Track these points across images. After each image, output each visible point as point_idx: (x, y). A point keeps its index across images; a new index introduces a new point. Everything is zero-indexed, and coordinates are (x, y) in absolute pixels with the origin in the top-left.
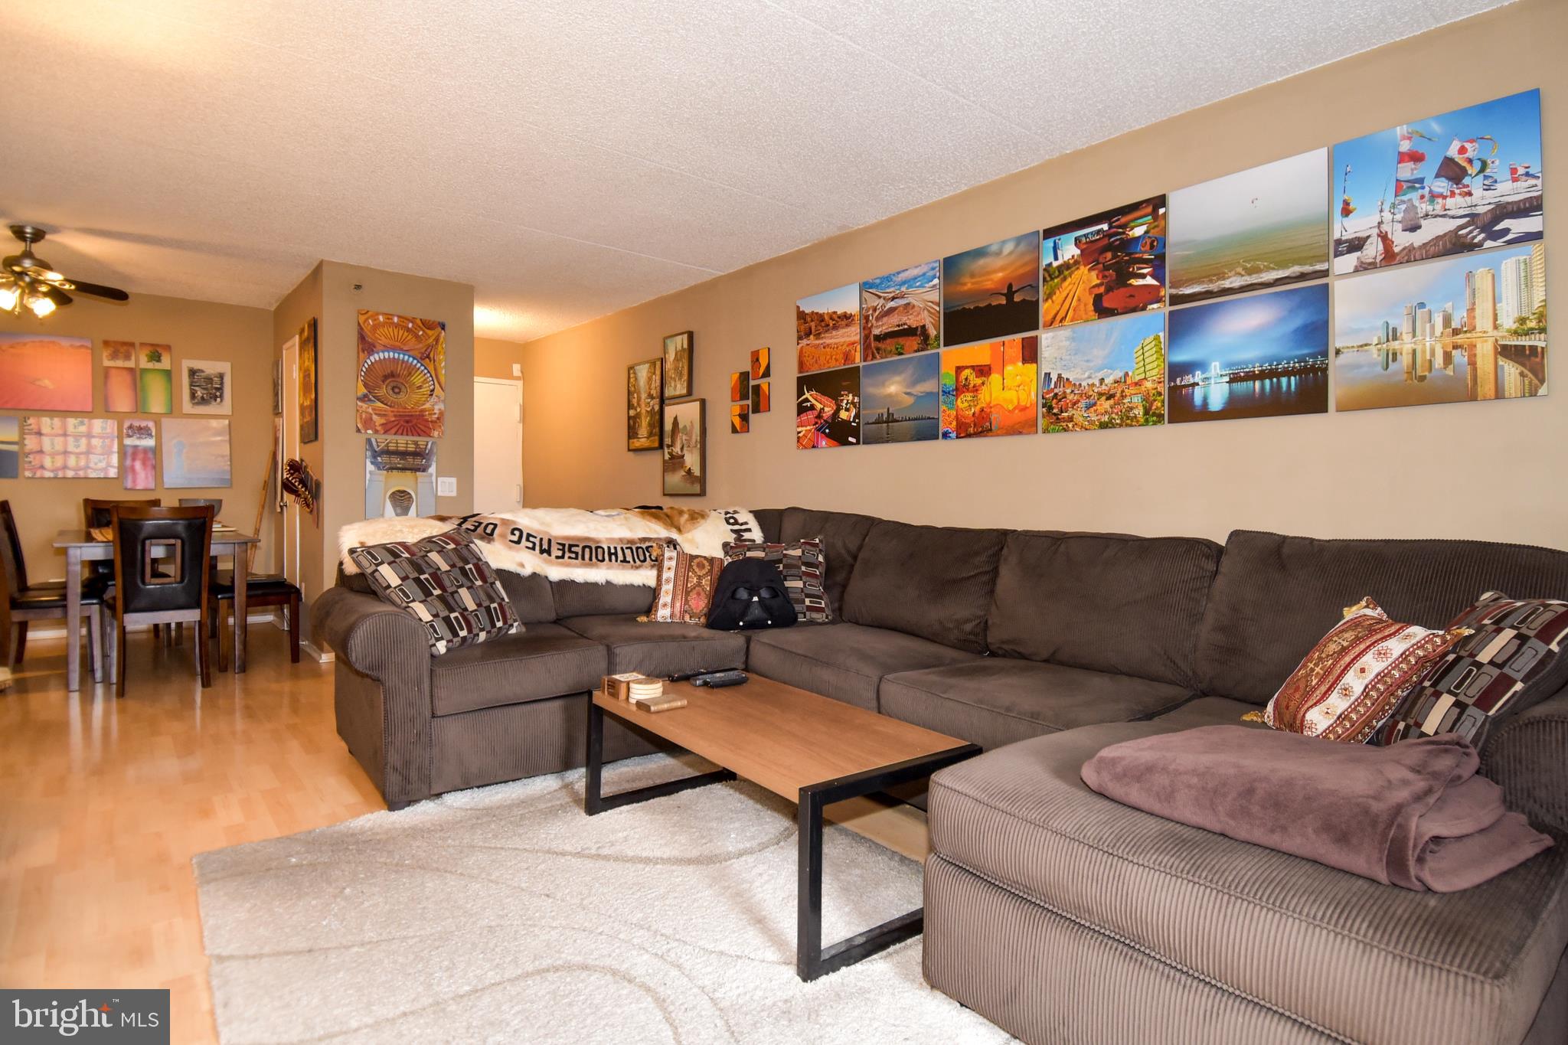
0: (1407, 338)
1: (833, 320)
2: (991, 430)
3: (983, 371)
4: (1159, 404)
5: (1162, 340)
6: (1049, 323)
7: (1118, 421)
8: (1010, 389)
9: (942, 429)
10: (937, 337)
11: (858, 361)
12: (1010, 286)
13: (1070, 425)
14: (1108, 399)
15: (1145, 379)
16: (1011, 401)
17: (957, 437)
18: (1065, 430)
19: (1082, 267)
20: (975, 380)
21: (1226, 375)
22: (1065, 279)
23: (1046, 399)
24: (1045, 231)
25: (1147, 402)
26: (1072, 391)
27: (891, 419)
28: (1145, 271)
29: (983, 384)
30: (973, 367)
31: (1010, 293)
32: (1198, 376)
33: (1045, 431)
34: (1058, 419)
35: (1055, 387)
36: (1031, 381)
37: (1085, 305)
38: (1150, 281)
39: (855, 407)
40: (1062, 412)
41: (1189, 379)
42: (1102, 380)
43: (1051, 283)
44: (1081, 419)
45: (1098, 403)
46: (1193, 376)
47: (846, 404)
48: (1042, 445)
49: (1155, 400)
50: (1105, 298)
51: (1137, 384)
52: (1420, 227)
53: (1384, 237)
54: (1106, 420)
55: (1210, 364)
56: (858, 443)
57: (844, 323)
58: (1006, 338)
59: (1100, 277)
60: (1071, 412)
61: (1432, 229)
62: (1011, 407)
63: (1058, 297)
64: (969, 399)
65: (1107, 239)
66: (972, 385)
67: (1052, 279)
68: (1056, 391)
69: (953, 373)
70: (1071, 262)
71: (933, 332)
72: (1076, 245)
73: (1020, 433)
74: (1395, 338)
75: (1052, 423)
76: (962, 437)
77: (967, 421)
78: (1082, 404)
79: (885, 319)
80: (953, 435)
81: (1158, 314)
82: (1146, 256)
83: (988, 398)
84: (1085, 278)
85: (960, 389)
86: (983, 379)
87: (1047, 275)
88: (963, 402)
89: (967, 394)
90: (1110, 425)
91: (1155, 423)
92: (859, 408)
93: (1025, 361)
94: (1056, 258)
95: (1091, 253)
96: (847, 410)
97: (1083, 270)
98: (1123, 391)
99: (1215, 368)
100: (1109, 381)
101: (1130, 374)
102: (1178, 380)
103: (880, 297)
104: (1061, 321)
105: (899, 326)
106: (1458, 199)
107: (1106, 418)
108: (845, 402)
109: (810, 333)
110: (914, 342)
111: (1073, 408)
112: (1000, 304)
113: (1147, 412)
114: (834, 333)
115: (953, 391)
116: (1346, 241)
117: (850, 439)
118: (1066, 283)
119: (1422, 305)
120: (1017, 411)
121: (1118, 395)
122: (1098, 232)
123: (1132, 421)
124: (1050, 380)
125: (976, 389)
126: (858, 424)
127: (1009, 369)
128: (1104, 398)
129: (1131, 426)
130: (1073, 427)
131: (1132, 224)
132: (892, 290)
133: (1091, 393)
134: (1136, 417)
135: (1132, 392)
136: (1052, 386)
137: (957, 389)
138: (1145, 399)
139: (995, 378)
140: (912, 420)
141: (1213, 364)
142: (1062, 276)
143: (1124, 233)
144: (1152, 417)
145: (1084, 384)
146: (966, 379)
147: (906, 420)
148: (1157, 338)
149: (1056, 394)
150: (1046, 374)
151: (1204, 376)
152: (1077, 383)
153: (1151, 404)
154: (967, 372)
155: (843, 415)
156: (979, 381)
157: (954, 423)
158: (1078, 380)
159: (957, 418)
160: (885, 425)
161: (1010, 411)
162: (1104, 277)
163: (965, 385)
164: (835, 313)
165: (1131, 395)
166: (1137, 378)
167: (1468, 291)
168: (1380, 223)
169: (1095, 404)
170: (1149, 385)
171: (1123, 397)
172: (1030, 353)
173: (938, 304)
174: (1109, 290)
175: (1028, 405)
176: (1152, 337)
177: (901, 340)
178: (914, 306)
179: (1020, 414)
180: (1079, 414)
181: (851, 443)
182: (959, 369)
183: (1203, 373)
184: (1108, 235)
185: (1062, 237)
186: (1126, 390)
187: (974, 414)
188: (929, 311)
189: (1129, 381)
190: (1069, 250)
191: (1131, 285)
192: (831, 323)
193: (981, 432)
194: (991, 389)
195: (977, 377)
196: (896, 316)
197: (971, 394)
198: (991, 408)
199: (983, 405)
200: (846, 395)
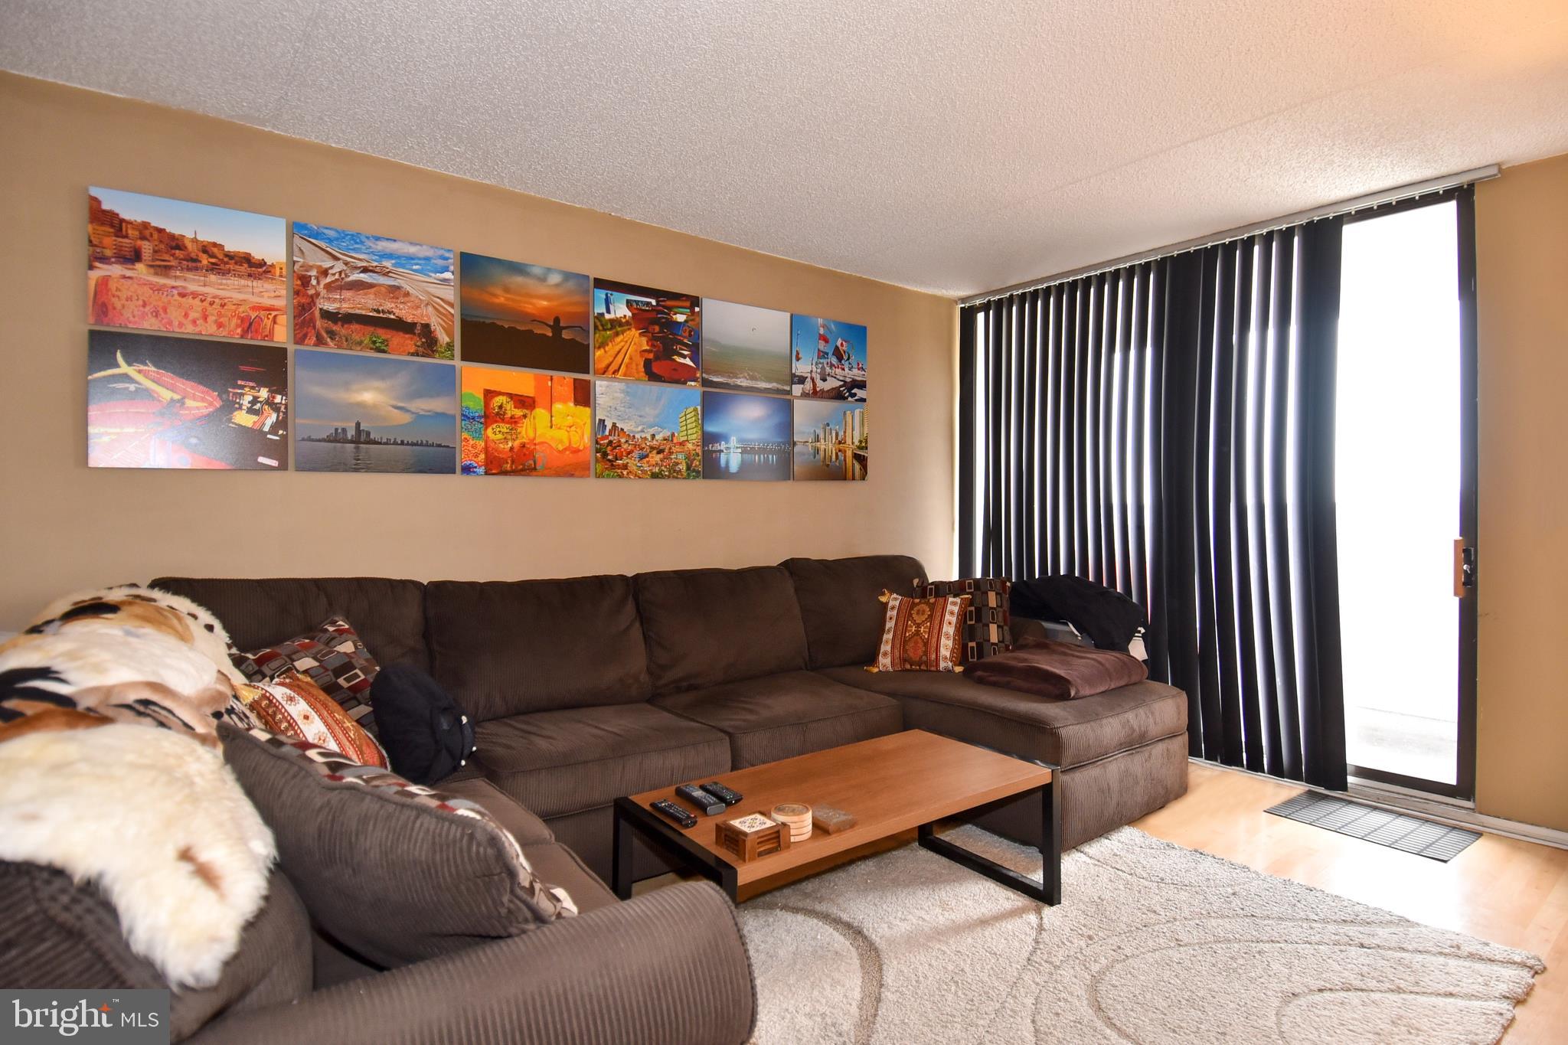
0: (822, 441)
1: (212, 257)
2: (535, 469)
3: (526, 403)
4: (698, 463)
5: (699, 412)
6: (602, 371)
7: (667, 473)
8: (559, 428)
9: (462, 459)
10: (450, 346)
11: (282, 335)
12: (557, 320)
13: (625, 473)
14: (658, 453)
15: (687, 441)
16: (561, 441)
17: (486, 473)
18: (621, 476)
19: (633, 330)
20: (511, 410)
21: (739, 448)
22: (617, 334)
23: (601, 445)
24: (596, 280)
25: (689, 459)
26: (627, 441)
27: (362, 438)
28: (686, 353)
29: (525, 416)
30: (511, 396)
31: (556, 326)
32: (723, 446)
33: (599, 476)
34: (612, 465)
35: (610, 435)
36: (584, 424)
37: (637, 365)
38: (688, 361)
39: (275, 411)
40: (617, 460)
41: (717, 447)
42: (653, 436)
43: (603, 333)
44: (635, 468)
45: (650, 455)
46: (720, 445)
47: (253, 403)
48: (594, 490)
49: (694, 459)
50: (653, 364)
51: (682, 444)
52: (826, 380)
53: (813, 379)
54: (657, 471)
55: (730, 438)
56: (283, 466)
58: (556, 374)
59: (650, 343)
60: (625, 461)
61: (832, 384)
62: (560, 448)
63: (612, 349)
64: (505, 430)
65: (655, 313)
66: (509, 416)
67: (605, 330)
68: (611, 438)
69: (480, 396)
70: (624, 320)
71: (443, 338)
72: (627, 306)
73: (572, 475)
74: (818, 441)
75: (606, 468)
76: (494, 474)
77: (504, 456)
78: (636, 454)
79: (346, 294)
80: (482, 470)
81: (694, 389)
82: (686, 341)
83: (531, 434)
84: (636, 340)
85: (490, 417)
86: (526, 411)
87: (598, 324)
88: (495, 433)
89: (501, 425)
90: (660, 476)
91: (695, 478)
92: (286, 413)
93: (577, 402)
94: (608, 311)
95: (642, 319)
96: (255, 412)
97: (634, 333)
98: (670, 449)
99: (733, 441)
100: (659, 437)
101: (676, 434)
102: (710, 446)
103: (336, 259)
104: (614, 373)
105: (378, 311)
106: (840, 370)
107: (657, 470)
108: (248, 398)
109: (136, 260)
110: (410, 343)
111: (627, 456)
112: (545, 335)
113: (688, 468)
115: (480, 417)
116: (798, 376)
118: (621, 337)
119: (828, 425)
120: (568, 453)
121: (667, 451)
122: (648, 304)
123: (678, 474)
124: (605, 427)
125: (514, 421)
126: (285, 438)
127: (558, 407)
128: (655, 452)
129: (677, 478)
130: (628, 474)
131: (676, 310)
132: (362, 258)
133: (644, 445)
134: (680, 471)
135: (678, 450)
136: (607, 433)
137: (486, 416)
138: (688, 457)
139: (540, 413)
140: (408, 444)
141: (732, 438)
142: (614, 331)
143: (669, 314)
144: (692, 473)
145: (638, 436)
146: (501, 407)
147: (395, 443)
148: (695, 410)
149: (611, 442)
150: (600, 420)
151: (727, 446)
152: (632, 435)
153: (692, 463)
154: (502, 399)
155: (244, 419)
156: (519, 413)
157: (482, 456)
158: (633, 432)
159: (486, 450)
161: (559, 452)
162: (653, 346)
163: (498, 414)
164: (216, 245)
165: (677, 452)
166: (682, 439)
167: (844, 423)
168: (812, 371)
169: (647, 456)
170: (690, 446)
171: (671, 453)
172: (583, 396)
173: (452, 305)
174: (657, 358)
175: (581, 448)
176: (692, 409)
177: (383, 334)
178: (407, 294)
179: (571, 455)
180: (633, 463)
181: (265, 467)
182: (489, 394)
183: (726, 443)
184: (654, 309)
185: (614, 293)
186: (673, 448)
187: (512, 449)
188: (434, 306)
189: (675, 441)
190: (621, 310)
191: (674, 360)
192: (205, 260)
193: (522, 470)
194: (535, 424)
195: (515, 407)
196: (372, 296)
197: (508, 426)
198: (535, 444)
199: (524, 440)
200: (252, 388)
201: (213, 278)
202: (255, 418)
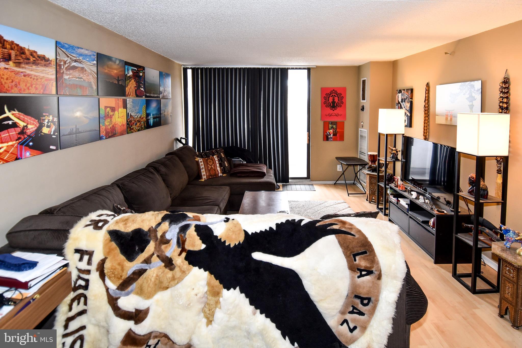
0: (165, 112)
1: (33, 57)
2: (116, 134)
3: (113, 110)
5: (146, 107)
6: (129, 96)
8: (120, 118)
9: (101, 134)
12: (118, 77)
16: (120, 122)
17: (106, 138)
18: (132, 132)
19: (133, 79)
21: (152, 117)
22: (130, 81)
23: (128, 122)
24: (126, 62)
26: (133, 120)
27: (77, 132)
28: (142, 86)
29: (113, 115)
30: (110, 108)
31: (118, 80)
33: (128, 133)
34: (131, 129)
36: (125, 115)
37: (134, 92)
38: (143, 89)
40: (131, 127)
41: (149, 118)
42: (138, 117)
48: (127, 138)
50: (137, 91)
51: (143, 118)
53: (163, 92)
56: (57, 149)
57: (43, 62)
58: (119, 98)
59: (136, 84)
62: (120, 125)
63: (129, 86)
64: (109, 121)
66: (110, 115)
67: (127, 80)
68: (130, 119)
69: (104, 109)
70: (131, 76)
71: (94, 87)
72: (132, 71)
73: (123, 134)
75: (129, 130)
76: (107, 138)
77: (109, 131)
78: (135, 124)
79: (71, 71)
80: (104, 138)
81: (144, 99)
82: (142, 82)
83: (115, 121)
84: (133, 83)
85: (106, 117)
86: (113, 113)
87: (126, 78)
88: (107, 122)
89: (108, 119)
90: (139, 130)
92: (58, 125)
93: (123, 108)
95: (134, 75)
97: (133, 81)
98: (141, 120)
99: (151, 115)
103: (68, 57)
105: (79, 78)
107: (138, 128)
108: (46, 121)
109: (10, 60)
111: (133, 125)
112: (116, 83)
115: (104, 117)
117: (51, 147)
118: (130, 83)
120: (122, 126)
122: (135, 70)
124: (129, 115)
125: (111, 117)
126: (57, 136)
127: (120, 110)
128: (138, 122)
129: (142, 130)
130: (134, 131)
132: (75, 56)
133: (136, 120)
134: (143, 127)
136: (129, 117)
138: (144, 123)
139: (116, 113)
140: (88, 131)
143: (139, 73)
144: (145, 127)
146: (108, 112)
147: (85, 132)
149: (130, 121)
150: (128, 113)
154: (108, 109)
157: (105, 132)
158: (134, 116)
159: (105, 129)
163: (108, 115)
166: (143, 116)
169: (137, 124)
171: (141, 122)
172: (124, 105)
173: (95, 73)
174: (137, 89)
175: (124, 124)
176: (144, 106)
178: (86, 70)
180: (134, 127)
181: (52, 150)
182: (106, 108)
184: (136, 72)
185: (129, 67)
187: (111, 127)
188: (92, 76)
189: (141, 117)
190: (130, 73)
191: (140, 89)
192: (32, 59)
193: (113, 135)
194: (115, 117)
195: (111, 112)
196: (77, 72)
197: (110, 119)
198: (115, 125)
199: (113, 124)
200: (48, 116)
201: (34, 67)
202: (48, 129)
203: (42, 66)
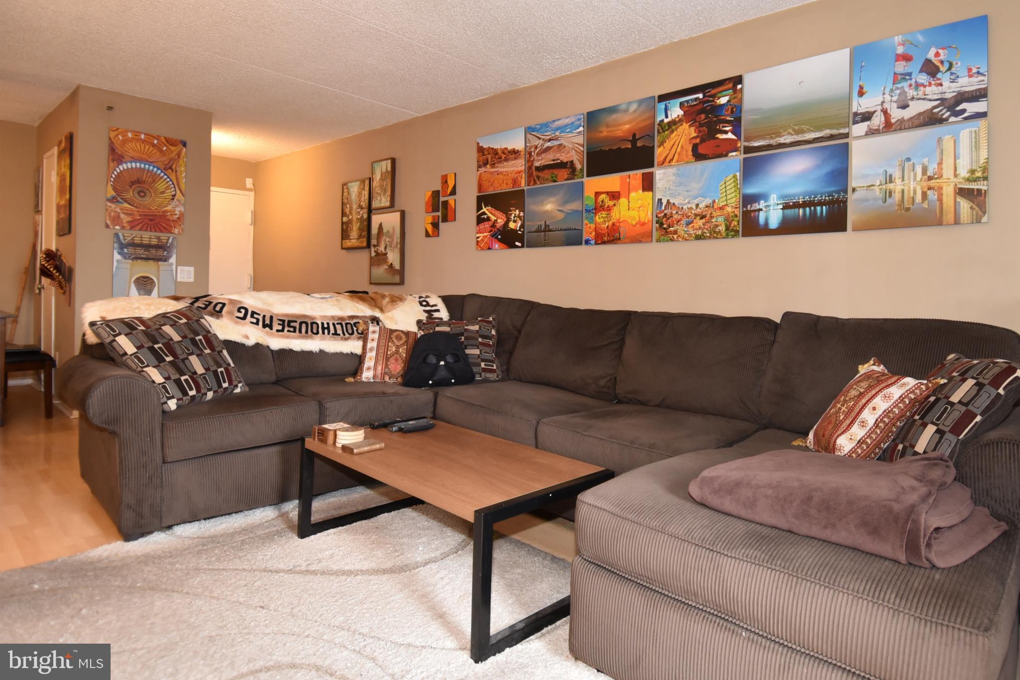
0: (898, 181)
1: (505, 154)
2: (620, 239)
3: (615, 196)
4: (736, 223)
5: (738, 178)
6: (661, 163)
7: (708, 235)
8: (634, 210)
9: (585, 237)
10: (582, 170)
11: (523, 185)
12: (634, 135)
13: (675, 237)
14: (701, 218)
15: (727, 205)
16: (634, 218)
17: (596, 244)
18: (672, 240)
19: (684, 124)
20: (609, 203)
21: (780, 204)
22: (672, 132)
23: (659, 217)
24: (659, 96)
25: (728, 221)
26: (677, 212)
27: (547, 229)
28: (727, 129)
29: (615, 205)
30: (607, 193)
31: (634, 140)
32: (762, 204)
33: (658, 241)
34: (667, 232)
35: (665, 209)
36: (648, 204)
37: (687, 151)
38: (730, 136)
39: (521, 219)
40: (670, 227)
41: (756, 206)
42: (697, 205)
43: (663, 134)
44: (683, 232)
45: (695, 221)
46: (759, 204)
47: (514, 217)
48: (656, 250)
49: (733, 220)
50: (700, 147)
51: (721, 208)
52: (908, 106)
53: (885, 111)
54: (700, 233)
55: (770, 196)
57: (513, 156)
58: (631, 173)
59: (697, 131)
60: (676, 227)
61: (916, 108)
62: (634, 223)
63: (668, 145)
64: (604, 216)
65: (701, 104)
66: (606, 206)
67: (664, 131)
68: (666, 212)
69: (593, 196)
70: (677, 119)
71: (578, 166)
72: (680, 108)
73: (640, 242)
74: (891, 182)
75: (662, 235)
76: (599, 244)
77: (603, 232)
78: (683, 222)
79: (544, 155)
80: (593, 242)
81: (736, 158)
82: (728, 118)
83: (618, 217)
84: (686, 132)
85: (598, 208)
86: (615, 201)
87: (660, 128)
88: (599, 218)
89: (603, 212)
90: (703, 237)
91: (733, 237)
92: (524, 220)
93: (644, 190)
94: (667, 117)
95: (690, 114)
96: (515, 221)
97: (685, 126)
98: (711, 213)
99: (774, 199)
100: (702, 206)
101: (717, 201)
102: (749, 206)
103: (540, 138)
104: (669, 162)
105: (554, 160)
106: (934, 88)
107: (700, 232)
108: (513, 215)
109: (487, 163)
110: (564, 173)
111: (677, 224)
112: (627, 148)
113: (727, 229)
114: (505, 163)
115: (593, 209)
116: (860, 114)
117: (517, 243)
118: (673, 135)
119: (908, 159)
120: (638, 226)
121: (708, 216)
122: (696, 99)
123: (717, 235)
124: (662, 203)
125: (609, 209)
126: (523, 232)
127: (633, 195)
128: (698, 218)
129: (717, 238)
130: (677, 238)
131: (719, 95)
132: (549, 134)
133: (689, 214)
134: (720, 232)
135: (718, 214)
136: (663, 208)
137: (596, 209)
138: (726, 219)
139: (623, 201)
140: (563, 230)
141: (772, 196)
142: (671, 130)
143: (714, 101)
144: (731, 232)
145: (685, 207)
146: (602, 201)
147: (558, 230)
148: (735, 176)
149: (666, 214)
150: (659, 199)
151: (766, 204)
152: (681, 207)
153: (731, 224)
154: (603, 196)
155: (512, 225)
156: (611, 203)
157: (594, 233)
158: (680, 204)
159: (596, 230)
160: (543, 233)
161: (633, 226)
162: (699, 131)
163: (601, 206)
164: (506, 149)
165: (717, 216)
166: (722, 204)
167: (938, 151)
168: (884, 101)
169: (692, 222)
170: (729, 209)
171: (712, 217)
172: (648, 184)
173: (583, 146)
174: (702, 141)
175: (646, 222)
176: (731, 176)
177: (555, 172)
178: (565, 147)
179: (640, 227)
180: (681, 229)
181: (518, 247)
182: (597, 194)
183: (765, 202)
184: (702, 102)
185: (671, 101)
186: (714, 213)
187: (608, 227)
188: (575, 150)
189: (716, 207)
190: (676, 112)
191: (718, 138)
192: (503, 156)
193: (613, 240)
194: (620, 209)
195: (610, 200)
196: (552, 153)
197: (606, 212)
198: (620, 223)
199: (614, 221)
200: (514, 210)
203: (512, 160)
